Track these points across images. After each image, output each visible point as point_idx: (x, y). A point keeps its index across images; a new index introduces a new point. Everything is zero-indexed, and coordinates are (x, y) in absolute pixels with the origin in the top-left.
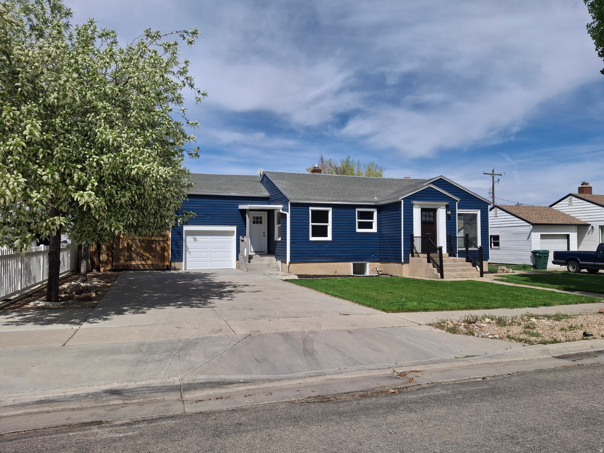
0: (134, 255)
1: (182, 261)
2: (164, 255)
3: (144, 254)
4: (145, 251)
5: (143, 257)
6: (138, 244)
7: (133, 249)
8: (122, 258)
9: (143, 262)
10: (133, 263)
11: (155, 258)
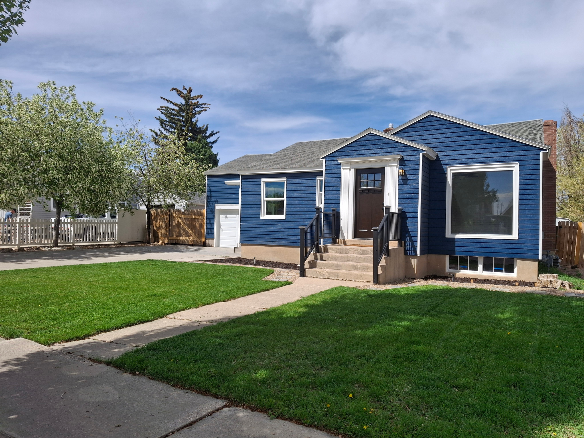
0: (182, 232)
1: (213, 238)
2: (201, 232)
3: (188, 231)
4: (189, 228)
5: (187, 233)
6: (185, 221)
7: (181, 226)
8: (174, 233)
9: (187, 238)
10: (181, 238)
11: (195, 235)
